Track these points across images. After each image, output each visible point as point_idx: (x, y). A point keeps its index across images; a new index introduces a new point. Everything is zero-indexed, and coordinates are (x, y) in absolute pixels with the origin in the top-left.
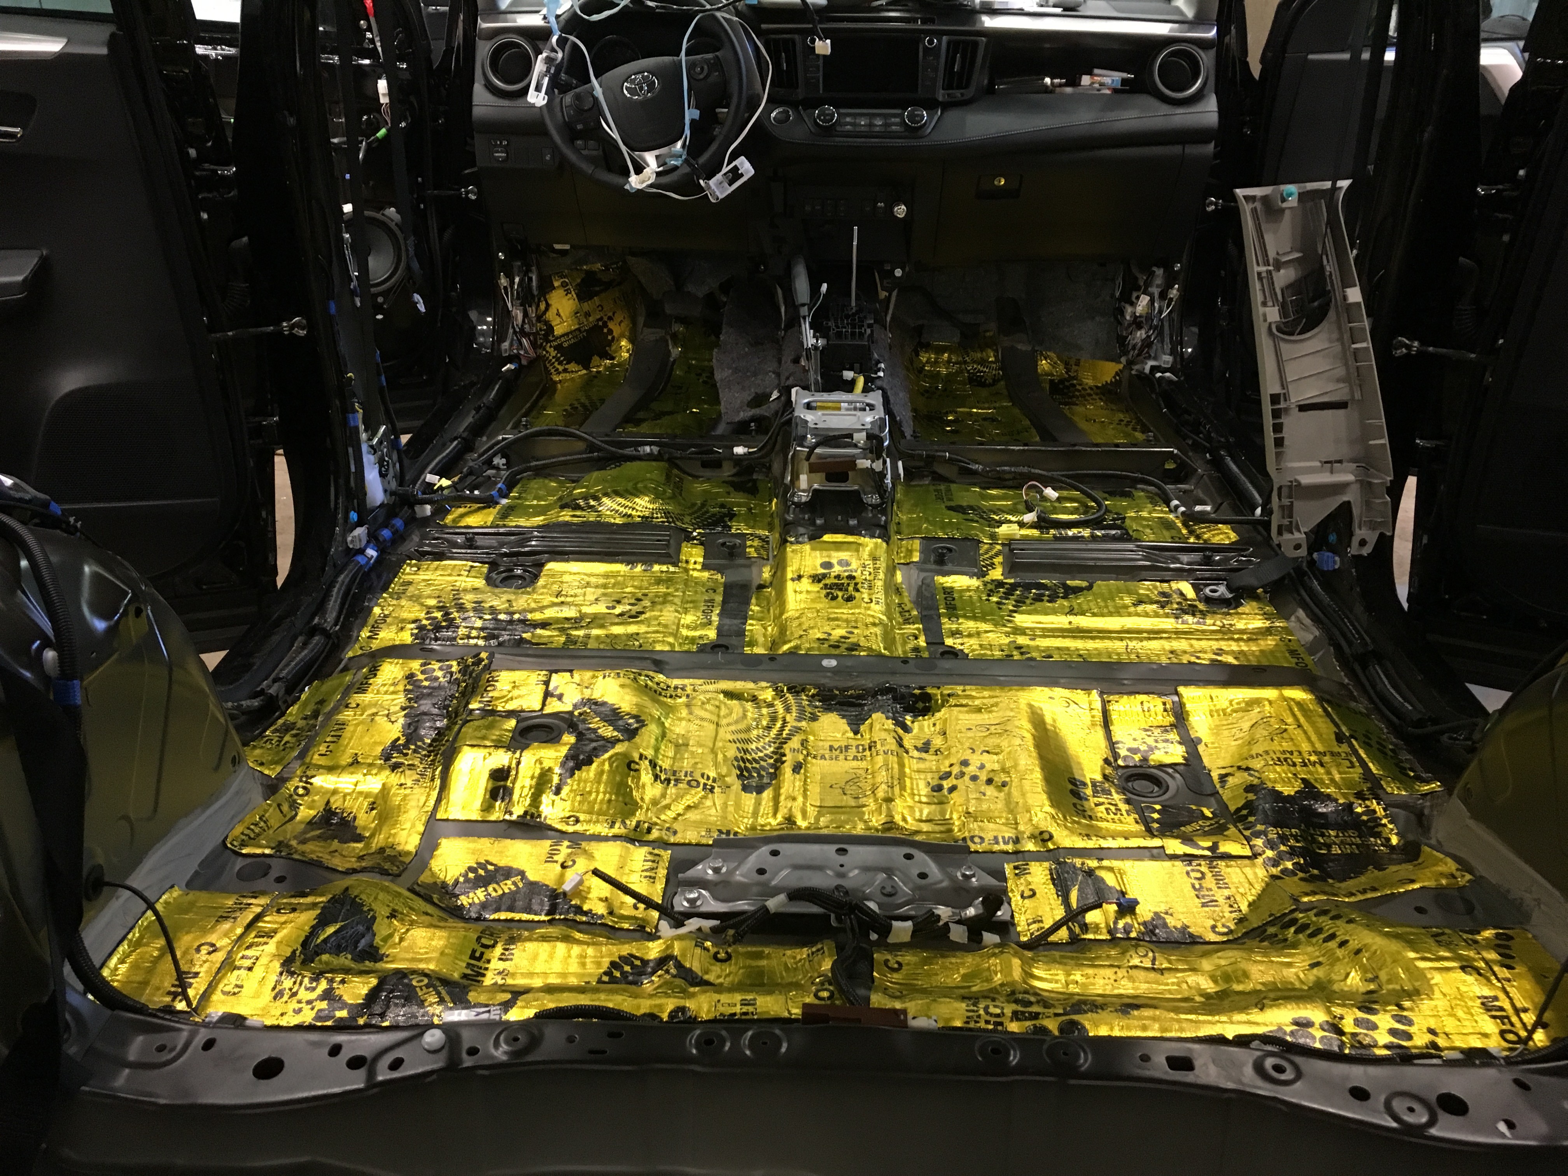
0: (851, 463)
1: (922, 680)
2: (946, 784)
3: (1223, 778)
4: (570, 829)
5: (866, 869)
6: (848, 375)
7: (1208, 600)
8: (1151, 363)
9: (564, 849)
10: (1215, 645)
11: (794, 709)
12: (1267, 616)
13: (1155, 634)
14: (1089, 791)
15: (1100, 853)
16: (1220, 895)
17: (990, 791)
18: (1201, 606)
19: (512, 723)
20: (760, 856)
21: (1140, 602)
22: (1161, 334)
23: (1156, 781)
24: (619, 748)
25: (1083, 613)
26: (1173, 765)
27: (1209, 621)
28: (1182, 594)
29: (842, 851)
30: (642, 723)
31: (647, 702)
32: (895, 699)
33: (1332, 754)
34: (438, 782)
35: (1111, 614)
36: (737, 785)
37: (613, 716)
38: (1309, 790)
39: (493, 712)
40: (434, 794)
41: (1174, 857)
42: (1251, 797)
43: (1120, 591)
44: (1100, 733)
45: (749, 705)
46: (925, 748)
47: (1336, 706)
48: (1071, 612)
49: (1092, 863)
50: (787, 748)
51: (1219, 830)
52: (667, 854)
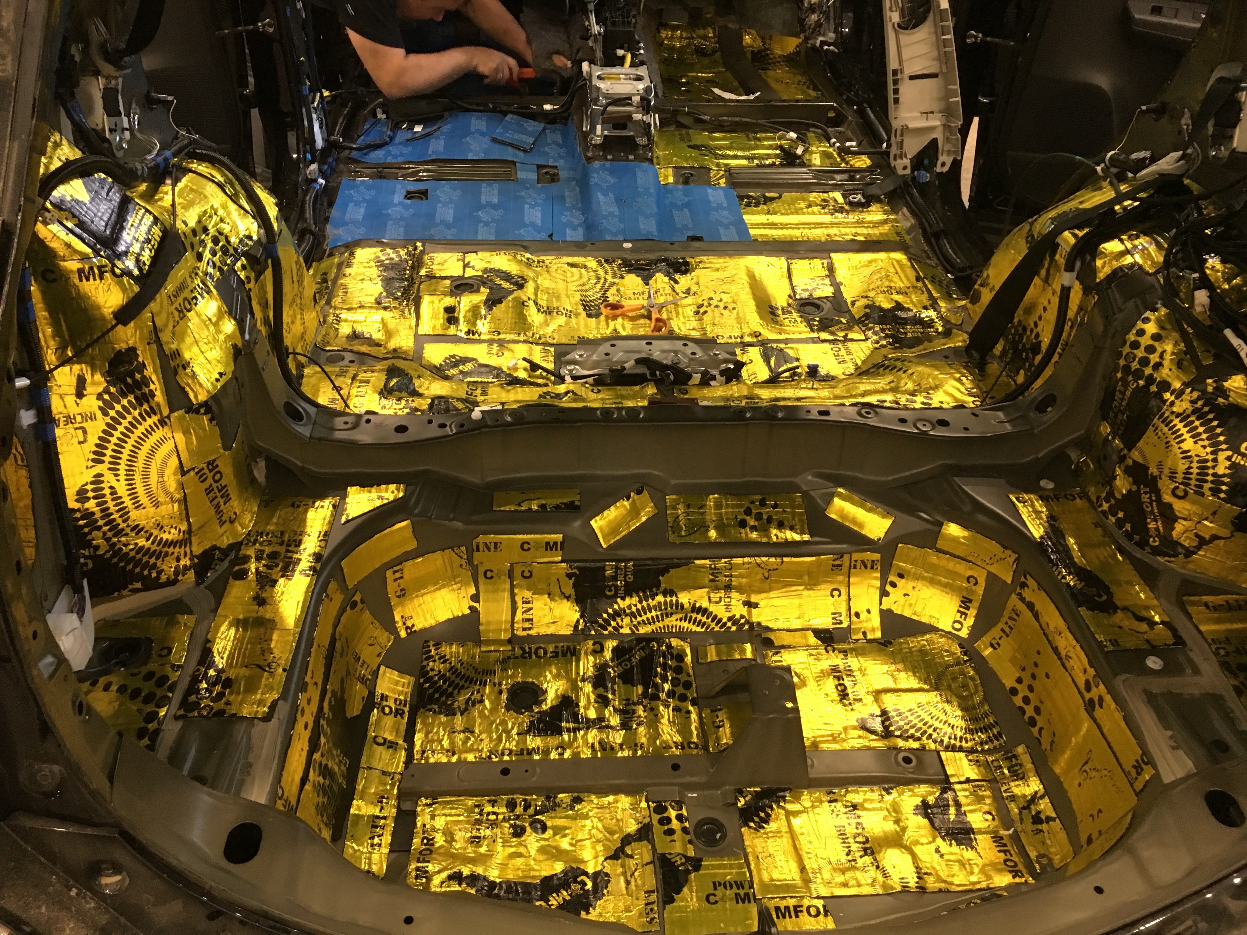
0: (629, 117)
1: (682, 254)
2: (702, 310)
3: (853, 303)
4: (496, 338)
5: (663, 351)
6: (620, 52)
7: (851, 204)
8: (821, 39)
9: (495, 347)
10: (854, 230)
11: (610, 271)
12: (885, 212)
13: (819, 225)
14: (780, 312)
15: (786, 341)
16: (847, 358)
17: (726, 312)
18: (847, 207)
19: (448, 282)
20: (606, 347)
21: (810, 206)
22: (828, 18)
23: (818, 307)
24: (515, 294)
25: (776, 213)
26: (827, 298)
27: (851, 216)
28: (835, 200)
29: (649, 344)
30: (526, 281)
31: (525, 269)
32: (668, 265)
33: (914, 287)
34: (414, 315)
35: (792, 213)
36: (584, 314)
37: (507, 277)
38: (899, 306)
39: (435, 277)
40: (413, 323)
41: (825, 341)
42: (868, 310)
43: (798, 199)
44: (787, 281)
45: (583, 271)
46: (688, 292)
47: (919, 262)
48: (768, 213)
49: (782, 346)
50: (608, 294)
51: (849, 328)
52: (552, 349)
